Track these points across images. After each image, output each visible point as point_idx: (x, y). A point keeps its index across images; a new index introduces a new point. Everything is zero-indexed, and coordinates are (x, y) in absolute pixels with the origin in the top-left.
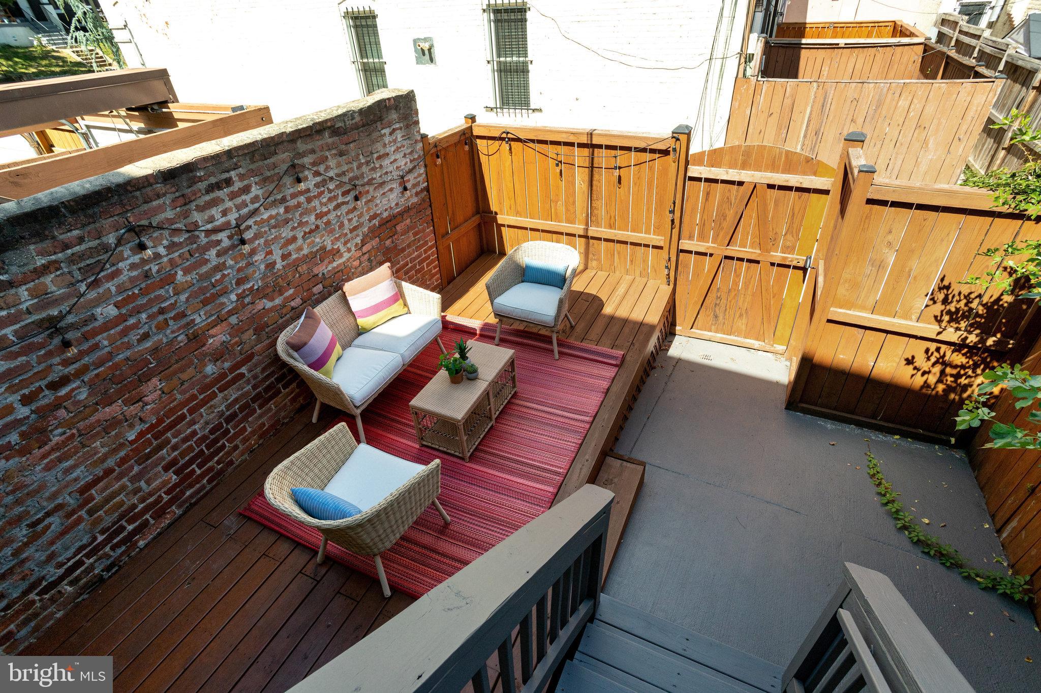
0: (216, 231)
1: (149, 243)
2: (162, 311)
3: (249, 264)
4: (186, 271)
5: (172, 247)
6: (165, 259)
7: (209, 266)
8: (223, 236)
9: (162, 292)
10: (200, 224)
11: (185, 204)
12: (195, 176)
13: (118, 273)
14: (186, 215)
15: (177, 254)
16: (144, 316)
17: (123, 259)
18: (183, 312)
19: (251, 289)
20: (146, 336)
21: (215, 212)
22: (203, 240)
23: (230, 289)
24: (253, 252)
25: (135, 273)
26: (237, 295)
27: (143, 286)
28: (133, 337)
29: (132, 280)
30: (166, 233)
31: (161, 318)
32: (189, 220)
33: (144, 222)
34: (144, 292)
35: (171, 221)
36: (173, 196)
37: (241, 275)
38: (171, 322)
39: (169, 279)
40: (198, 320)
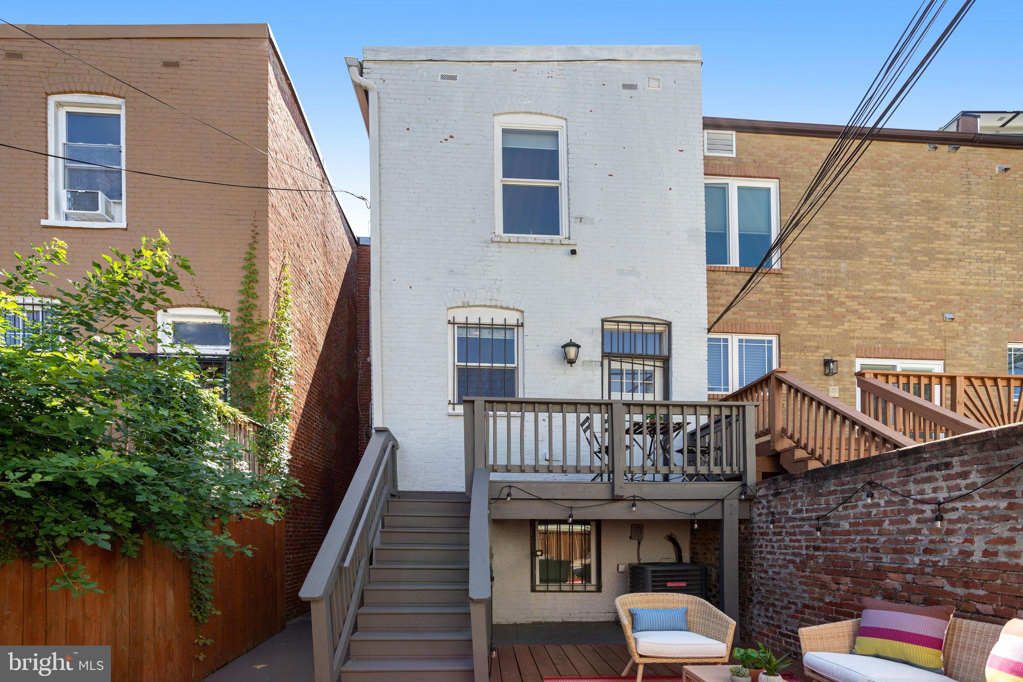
0: (923, 502)
1: (876, 495)
2: (868, 541)
3: (942, 541)
4: (892, 523)
5: (889, 503)
6: (882, 509)
7: (909, 526)
8: (928, 508)
9: (872, 529)
10: (912, 493)
11: (907, 476)
12: (922, 457)
13: (855, 507)
14: (905, 483)
15: (890, 508)
16: (859, 538)
17: (861, 500)
18: (878, 548)
19: (935, 564)
20: (854, 550)
21: (928, 487)
22: (911, 505)
23: (917, 552)
24: (950, 532)
25: (864, 510)
26: (920, 560)
27: (865, 520)
28: (849, 546)
29: (862, 513)
30: (888, 492)
31: (866, 544)
32: (906, 488)
33: (878, 482)
34: (865, 524)
35: (894, 485)
36: (901, 468)
37: (932, 546)
38: (869, 550)
39: (879, 523)
40: (884, 560)
